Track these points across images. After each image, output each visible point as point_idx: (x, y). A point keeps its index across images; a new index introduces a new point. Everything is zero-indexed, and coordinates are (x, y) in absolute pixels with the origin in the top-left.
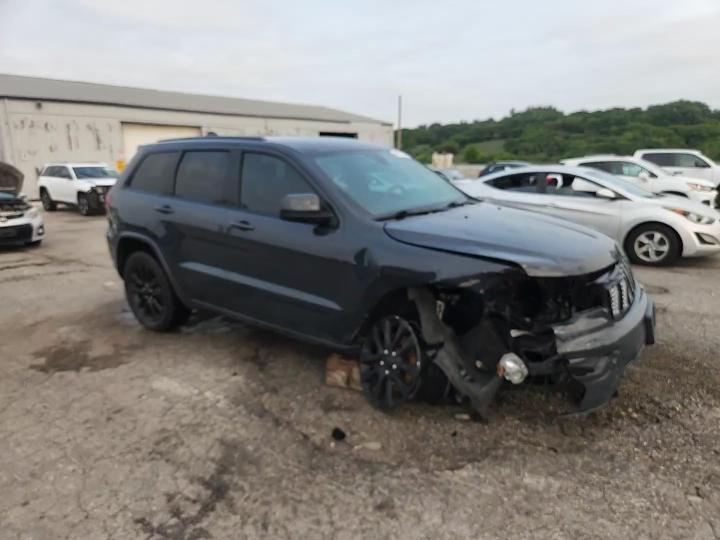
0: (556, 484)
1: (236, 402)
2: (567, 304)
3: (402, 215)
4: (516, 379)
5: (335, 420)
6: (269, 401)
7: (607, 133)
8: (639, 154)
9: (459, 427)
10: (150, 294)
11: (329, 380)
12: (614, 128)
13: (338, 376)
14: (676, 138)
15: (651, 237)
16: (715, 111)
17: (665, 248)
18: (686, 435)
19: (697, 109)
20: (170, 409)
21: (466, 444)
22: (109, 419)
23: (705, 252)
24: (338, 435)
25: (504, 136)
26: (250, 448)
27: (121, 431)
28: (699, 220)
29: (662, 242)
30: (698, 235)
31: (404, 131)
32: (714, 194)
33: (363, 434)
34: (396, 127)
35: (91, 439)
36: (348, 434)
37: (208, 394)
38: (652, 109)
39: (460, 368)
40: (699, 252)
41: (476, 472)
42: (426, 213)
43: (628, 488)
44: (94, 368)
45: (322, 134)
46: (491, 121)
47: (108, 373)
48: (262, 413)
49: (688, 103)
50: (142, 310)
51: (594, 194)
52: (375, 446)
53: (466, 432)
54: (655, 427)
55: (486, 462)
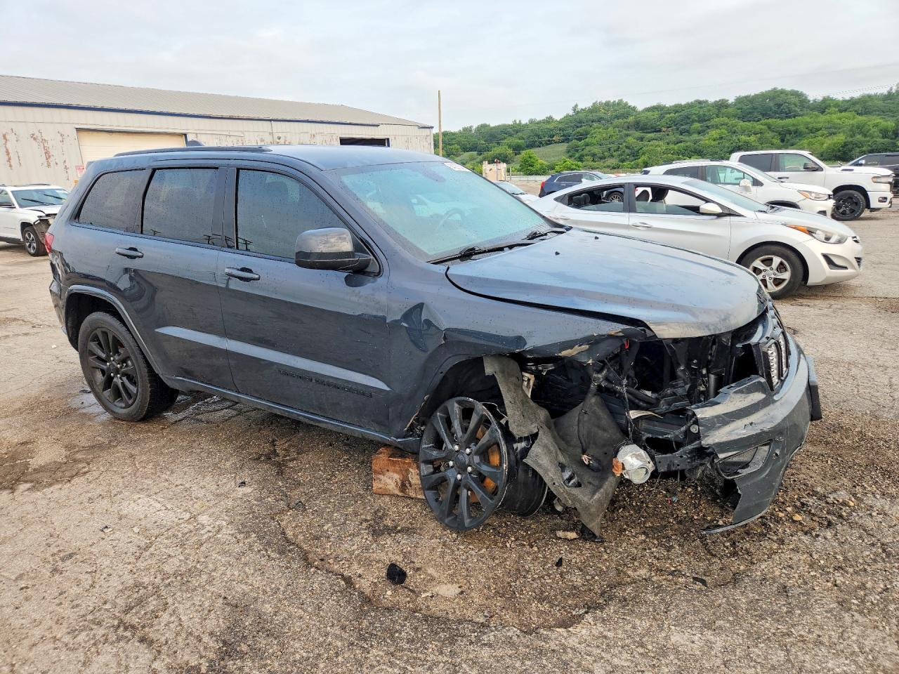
0: (719, 643)
1: (244, 530)
2: (704, 372)
3: (468, 254)
4: (639, 478)
5: (390, 551)
6: (292, 524)
7: (688, 132)
8: (736, 156)
9: (563, 551)
10: (117, 371)
11: (376, 485)
12: (697, 125)
13: (389, 480)
14: (769, 135)
15: (768, 262)
16: (815, 101)
17: (786, 276)
18: (873, 545)
19: (793, 99)
20: (147, 548)
21: (577, 580)
22: (55, 570)
23: (836, 278)
24: (396, 575)
25: (566, 139)
26: (268, 608)
27: (74, 590)
28: (828, 239)
29: (781, 267)
30: (826, 257)
31: (445, 134)
32: (832, 202)
33: (431, 571)
34: (435, 131)
35: (26, 607)
36: (409, 573)
37: (204, 519)
38: (740, 100)
39: (562, 467)
40: (827, 278)
41: (600, 628)
42: (501, 249)
43: (818, 643)
44: (37, 485)
45: (344, 142)
46: (549, 120)
47: (55, 492)
48: (285, 545)
49: (783, 92)
50: (107, 393)
51: (695, 210)
52: (449, 590)
53: (575, 558)
54: (829, 534)
55: (612, 609)
